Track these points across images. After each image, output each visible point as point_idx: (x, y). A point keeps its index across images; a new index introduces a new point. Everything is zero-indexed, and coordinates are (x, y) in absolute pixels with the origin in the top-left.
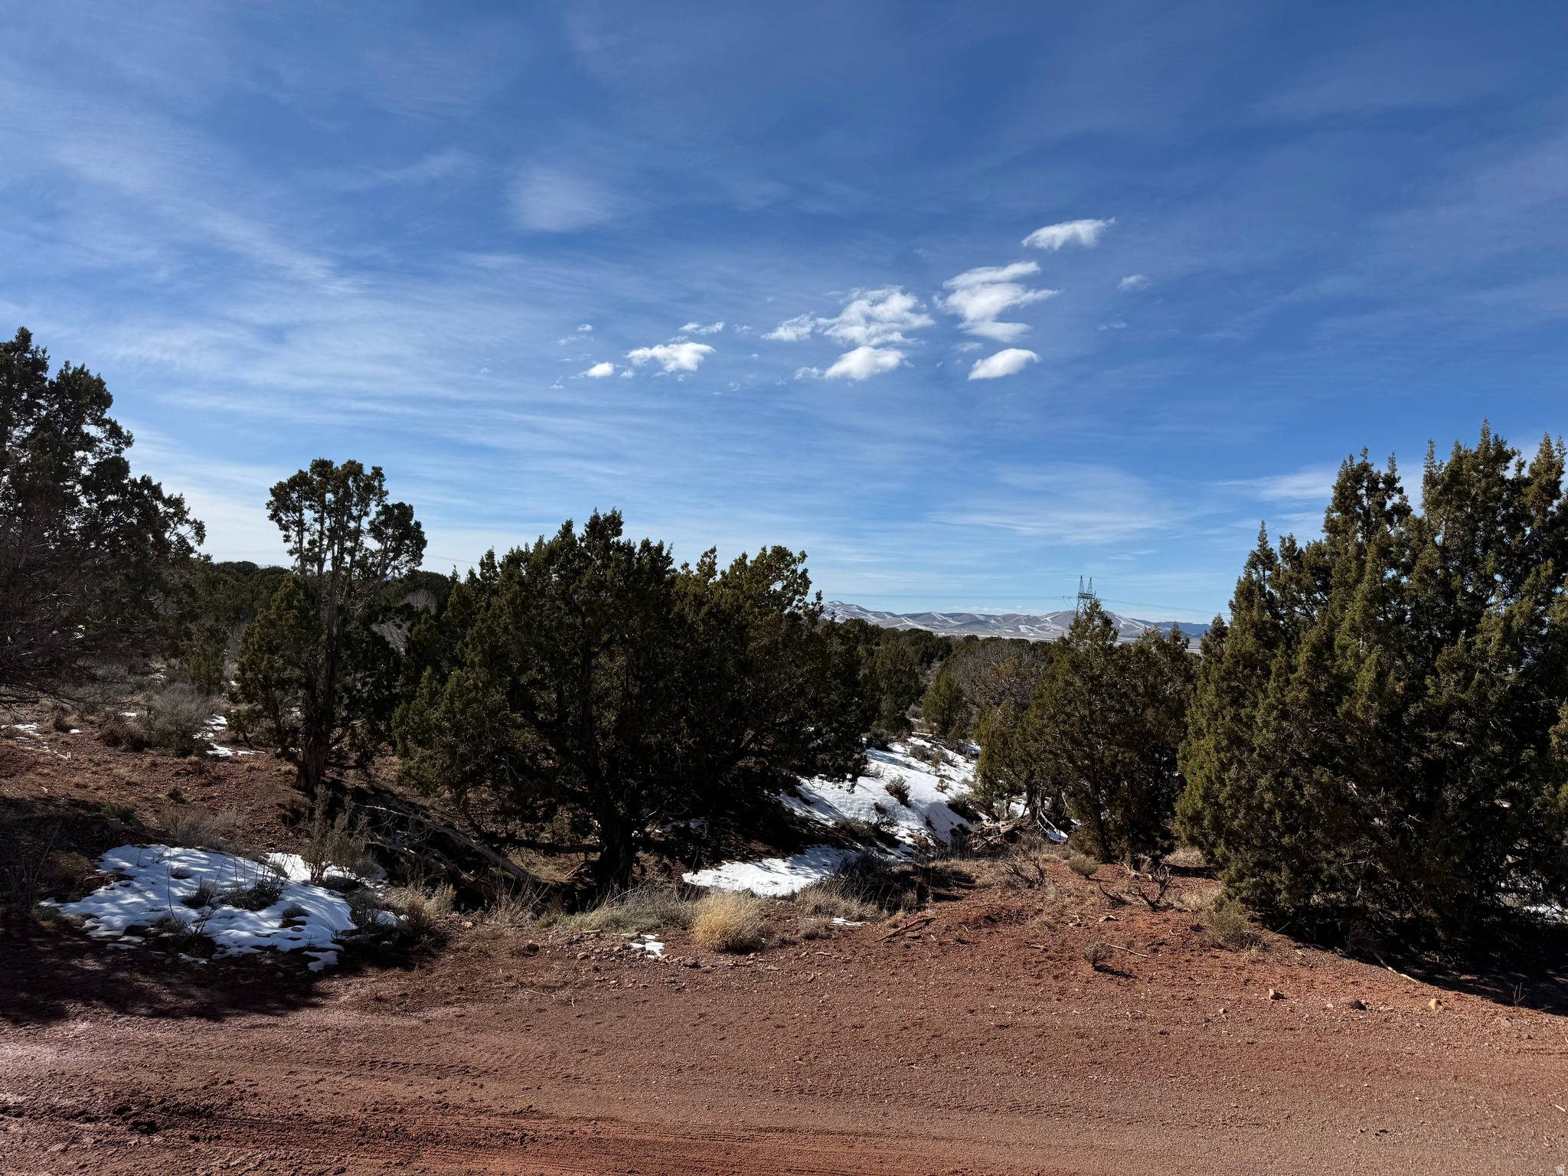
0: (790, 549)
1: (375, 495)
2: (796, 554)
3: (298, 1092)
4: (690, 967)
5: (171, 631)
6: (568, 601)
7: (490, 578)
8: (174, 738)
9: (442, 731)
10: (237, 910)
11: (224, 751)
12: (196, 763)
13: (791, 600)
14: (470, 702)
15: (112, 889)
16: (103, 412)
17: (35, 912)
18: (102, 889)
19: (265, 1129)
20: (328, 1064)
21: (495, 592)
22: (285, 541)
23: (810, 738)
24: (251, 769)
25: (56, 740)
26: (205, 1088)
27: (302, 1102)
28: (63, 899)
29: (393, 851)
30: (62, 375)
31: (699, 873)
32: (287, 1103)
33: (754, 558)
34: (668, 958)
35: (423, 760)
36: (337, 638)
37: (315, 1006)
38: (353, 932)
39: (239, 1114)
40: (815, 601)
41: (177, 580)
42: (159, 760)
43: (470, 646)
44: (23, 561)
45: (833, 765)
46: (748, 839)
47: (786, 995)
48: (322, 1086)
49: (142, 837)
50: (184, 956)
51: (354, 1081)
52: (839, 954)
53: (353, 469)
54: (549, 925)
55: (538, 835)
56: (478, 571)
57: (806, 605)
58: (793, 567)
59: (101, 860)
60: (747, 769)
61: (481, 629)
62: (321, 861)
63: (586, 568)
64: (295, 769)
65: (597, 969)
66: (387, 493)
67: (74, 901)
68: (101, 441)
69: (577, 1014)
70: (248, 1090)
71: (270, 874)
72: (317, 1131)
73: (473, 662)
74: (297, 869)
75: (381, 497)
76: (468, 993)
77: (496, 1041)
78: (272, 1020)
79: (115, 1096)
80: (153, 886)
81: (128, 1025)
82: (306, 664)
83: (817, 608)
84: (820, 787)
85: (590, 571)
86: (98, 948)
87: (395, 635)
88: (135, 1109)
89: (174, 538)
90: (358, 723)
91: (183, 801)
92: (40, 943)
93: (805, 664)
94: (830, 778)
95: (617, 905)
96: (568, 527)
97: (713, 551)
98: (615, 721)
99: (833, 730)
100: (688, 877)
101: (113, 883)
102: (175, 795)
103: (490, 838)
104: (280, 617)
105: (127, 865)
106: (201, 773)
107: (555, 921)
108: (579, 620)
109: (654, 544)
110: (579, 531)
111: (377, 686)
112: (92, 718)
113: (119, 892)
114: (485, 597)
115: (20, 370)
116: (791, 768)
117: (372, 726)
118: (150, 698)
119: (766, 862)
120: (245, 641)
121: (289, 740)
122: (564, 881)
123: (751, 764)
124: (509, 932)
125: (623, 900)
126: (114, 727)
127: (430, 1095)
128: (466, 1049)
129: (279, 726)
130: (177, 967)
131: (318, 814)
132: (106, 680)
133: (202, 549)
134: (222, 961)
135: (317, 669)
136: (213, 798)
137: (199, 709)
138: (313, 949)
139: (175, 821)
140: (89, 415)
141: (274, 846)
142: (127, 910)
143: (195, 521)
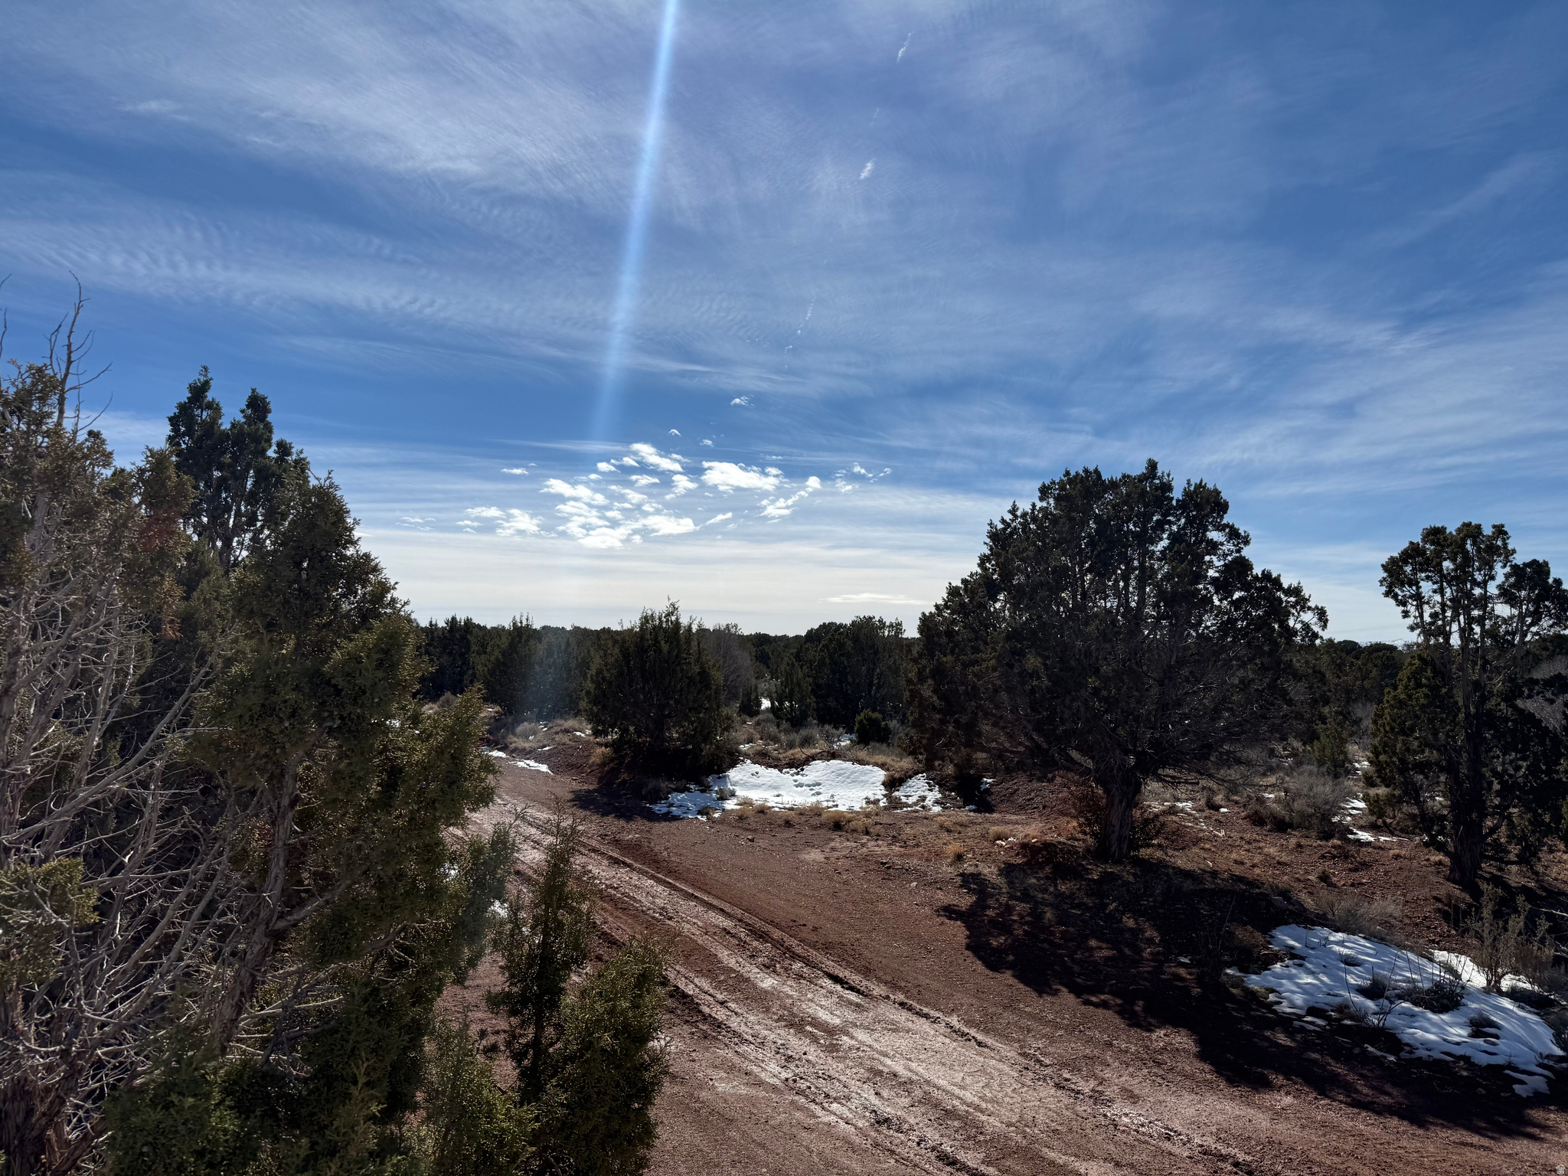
1: (1499, 555)
5: (1306, 715)
8: (1314, 821)
10: (1416, 1009)
11: (1365, 836)
12: (1339, 847)
15: (1287, 966)
16: (1222, 518)
17: (1224, 978)
18: (1278, 965)
22: (1404, 617)
24: (1397, 857)
25: (1210, 818)
28: (1245, 970)
30: (1187, 493)
36: (1477, 716)
37: (1532, 1137)
38: (1560, 1059)
41: (1303, 664)
42: (1303, 842)
44: (1174, 658)
49: (1306, 919)
50: (1370, 1049)
53: (1471, 531)
59: (1273, 937)
62: (1497, 966)
64: (1447, 860)
66: (1514, 551)
67: (1256, 973)
68: (1222, 544)
74: (1474, 976)
75: (1507, 557)
78: (1485, 1142)
80: (1326, 969)
81: (1330, 1109)
82: (1444, 746)
86: (1286, 1023)
87: (1548, 712)
89: (1298, 626)
90: (1515, 812)
91: (1334, 886)
92: (1233, 1009)
101: (1287, 961)
102: (1324, 878)
104: (1410, 697)
105: (1297, 944)
106: (1346, 857)
111: (1533, 770)
112: (1236, 798)
113: (1294, 971)
115: (1153, 495)
117: (1534, 816)
118: (1283, 780)
120: (1375, 722)
121: (1435, 828)
126: (1258, 807)
129: (1422, 814)
130: (1366, 1059)
131: (1486, 913)
132: (1248, 763)
133: (1326, 635)
134: (1410, 1061)
135: (1458, 751)
136: (1362, 884)
137: (1333, 791)
138: (1516, 1069)
139: (1332, 906)
140: (1211, 523)
141: (1438, 943)
142: (1304, 989)
143: (1317, 607)
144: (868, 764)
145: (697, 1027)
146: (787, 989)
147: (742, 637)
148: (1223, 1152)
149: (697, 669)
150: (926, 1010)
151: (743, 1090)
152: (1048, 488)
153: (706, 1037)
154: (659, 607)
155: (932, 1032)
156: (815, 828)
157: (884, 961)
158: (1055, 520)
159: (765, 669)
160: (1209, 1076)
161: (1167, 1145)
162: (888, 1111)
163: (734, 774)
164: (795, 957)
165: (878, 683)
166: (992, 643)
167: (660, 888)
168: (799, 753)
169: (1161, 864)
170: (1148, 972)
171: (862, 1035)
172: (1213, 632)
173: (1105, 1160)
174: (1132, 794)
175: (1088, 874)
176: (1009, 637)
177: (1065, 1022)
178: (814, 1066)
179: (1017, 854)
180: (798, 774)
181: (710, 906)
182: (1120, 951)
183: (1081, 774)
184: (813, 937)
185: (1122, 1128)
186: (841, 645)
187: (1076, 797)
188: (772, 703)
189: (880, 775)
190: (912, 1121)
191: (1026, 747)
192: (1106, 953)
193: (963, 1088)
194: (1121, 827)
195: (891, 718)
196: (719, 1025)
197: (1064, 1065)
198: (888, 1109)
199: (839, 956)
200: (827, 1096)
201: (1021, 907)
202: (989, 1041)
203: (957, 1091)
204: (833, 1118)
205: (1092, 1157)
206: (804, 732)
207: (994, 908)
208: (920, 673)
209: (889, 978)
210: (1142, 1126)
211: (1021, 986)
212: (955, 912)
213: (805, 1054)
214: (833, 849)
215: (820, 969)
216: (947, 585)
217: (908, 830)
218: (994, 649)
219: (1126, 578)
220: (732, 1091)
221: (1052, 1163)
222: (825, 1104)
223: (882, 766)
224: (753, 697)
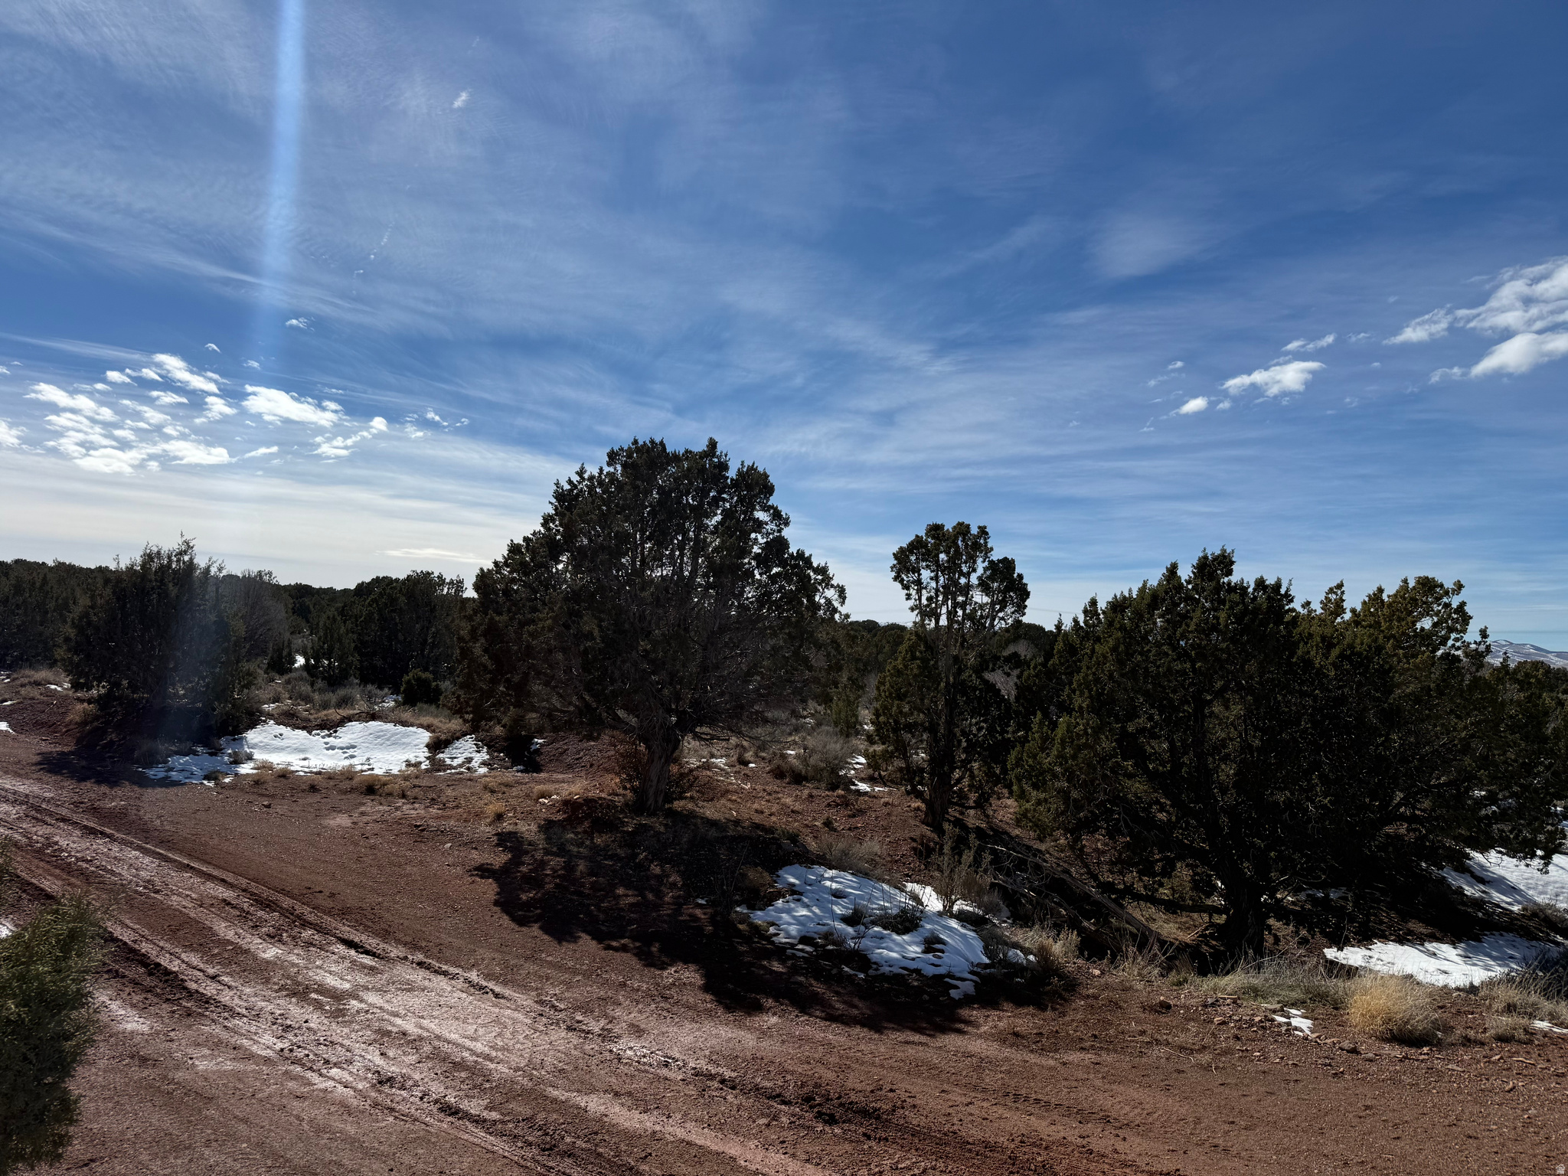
0: (1439, 579)
1: (981, 552)
2: (1449, 584)
3: (951, 1110)
4: (1348, 1051)
5: (823, 680)
6: (1175, 647)
7: (1094, 626)
8: (825, 774)
9: (1055, 776)
10: (885, 932)
11: (863, 787)
12: (843, 796)
13: (1445, 639)
14: (1079, 749)
15: (787, 902)
16: (768, 499)
17: (734, 916)
18: (780, 901)
19: (925, 1140)
20: (975, 1088)
21: (1098, 640)
22: (907, 599)
23: (1480, 803)
24: (886, 804)
25: (739, 772)
26: (872, 1091)
27: (955, 1120)
28: (752, 907)
29: (1015, 892)
30: (740, 473)
31: (1345, 950)
32: (943, 1120)
33: (1392, 592)
34: (1319, 1037)
35: (1039, 803)
36: (954, 685)
37: (960, 1032)
38: (986, 966)
39: (902, 1122)
40: (1479, 639)
41: (824, 636)
42: (815, 792)
43: (1077, 693)
44: (717, 625)
45: (1516, 837)
46: (1405, 917)
47: (1475, 1101)
48: (971, 1109)
49: (808, 859)
50: (846, 969)
51: (1001, 1110)
52: (1547, 1065)
53: (962, 529)
54: (1180, 984)
55: (1157, 890)
56: (1081, 619)
57: (1468, 645)
58: (1445, 600)
59: (778, 876)
60: (1398, 837)
61: (1087, 675)
62: (951, 894)
63: (1194, 611)
64: (923, 806)
65: (1237, 1038)
66: (992, 549)
67: (760, 909)
68: (766, 524)
69: (1220, 1082)
70: (908, 1100)
71: (911, 902)
72: (970, 1151)
73: (1081, 707)
74: (933, 902)
75: (986, 554)
76: (1101, 1042)
77: (1135, 1095)
78: (923, 1039)
79: (802, 1086)
80: (818, 902)
81: (807, 1024)
82: (928, 710)
83: (1482, 648)
84: (1497, 863)
85: (1198, 613)
86: (780, 952)
87: (1005, 683)
88: (818, 1100)
89: (822, 601)
90: (976, 765)
91: (835, 830)
92: (738, 943)
93: (1468, 715)
94: (1512, 853)
95: (1252, 973)
96: (1173, 570)
97: (1340, 586)
98: (1235, 775)
99: (1513, 795)
100: (1331, 953)
101: (788, 897)
102: (828, 824)
103: (1107, 888)
104: (906, 667)
105: (797, 882)
106: (847, 805)
107: (1186, 980)
108: (1188, 665)
109: (1270, 581)
110: (1185, 573)
111: (991, 730)
112: (763, 754)
113: (792, 905)
114: (1088, 644)
115: (711, 472)
116: (1457, 838)
117: (989, 769)
118: (804, 739)
119: (1431, 946)
120: (878, 688)
121: (917, 779)
122: (1188, 941)
123: (1403, 831)
124: (1139, 986)
125: (1259, 967)
126: (780, 762)
127: (1073, 1136)
128: (1105, 1098)
129: (908, 767)
130: (842, 978)
131: (946, 849)
132: (774, 722)
133: (844, 610)
134: (877, 978)
135: (938, 714)
136: (857, 828)
137: (842, 748)
138: (953, 977)
139: (830, 846)
140: (759, 503)
141: (910, 877)
142: (799, 921)
143: (838, 585)
144: (412, 726)
145: (180, 1005)
146: (293, 958)
147: (278, 587)
148: (713, 1072)
149: (213, 617)
150: (445, 967)
151: (229, 1066)
152: (617, 454)
153: (189, 1015)
154: (168, 543)
155: (449, 989)
156: (345, 792)
157: (406, 923)
158: (620, 486)
159: (303, 624)
160: (709, 1006)
161: (664, 1072)
162: (393, 1069)
163: (252, 736)
164: (306, 924)
165: (433, 643)
166: (551, 603)
167: (147, 860)
168: (333, 714)
169: (692, 815)
170: (668, 915)
171: (372, 998)
172: (751, 603)
173: (605, 1092)
174: (671, 749)
175: (624, 826)
176: (566, 599)
177: (584, 967)
178: (315, 1033)
179: (559, 811)
180: (329, 736)
181: (210, 877)
182: (644, 897)
183: (626, 732)
184: (329, 903)
185: (624, 1061)
186: (393, 600)
187: (621, 755)
188: (307, 660)
189: (425, 736)
190: (417, 1076)
191: (576, 706)
192: (631, 900)
193: (473, 1039)
194: (658, 782)
195: (444, 678)
196: (206, 1001)
197: (577, 1008)
198: (393, 1068)
199: (357, 921)
200: (327, 1062)
201: (556, 862)
202: (507, 992)
203: (468, 1043)
204: (330, 1084)
205: (593, 1090)
206: (342, 692)
207: (529, 864)
208: (473, 631)
209: (409, 939)
210: (644, 1056)
211: (546, 937)
212: (487, 870)
213: (306, 1022)
214: (363, 814)
215: (334, 935)
216: (509, 542)
217: (449, 792)
218: (551, 609)
219: (681, 548)
220: (215, 1068)
221: (555, 1100)
222: (324, 1071)
223: (428, 728)
224: (285, 653)
